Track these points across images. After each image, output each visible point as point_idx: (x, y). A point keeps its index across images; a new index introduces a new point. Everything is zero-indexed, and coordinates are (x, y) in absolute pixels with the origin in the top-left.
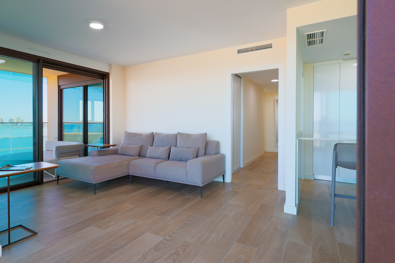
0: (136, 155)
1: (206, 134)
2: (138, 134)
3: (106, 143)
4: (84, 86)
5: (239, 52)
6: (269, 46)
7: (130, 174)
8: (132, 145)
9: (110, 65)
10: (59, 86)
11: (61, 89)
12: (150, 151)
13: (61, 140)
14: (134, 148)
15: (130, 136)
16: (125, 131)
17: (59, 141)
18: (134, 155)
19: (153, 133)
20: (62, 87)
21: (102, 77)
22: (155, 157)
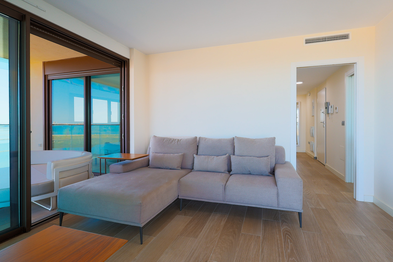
0: (178, 167)
1: (275, 138)
2: (174, 140)
3: (125, 153)
4: (86, 77)
5: (308, 42)
6: (345, 37)
7: (180, 197)
8: (169, 154)
9: (131, 49)
10: (45, 77)
11: (49, 81)
12: (199, 161)
13: (49, 149)
14: (174, 158)
15: (163, 142)
16: (154, 136)
17: (45, 149)
18: (176, 168)
19: (196, 138)
20: (50, 78)
21: (119, 63)
22: (209, 169)
